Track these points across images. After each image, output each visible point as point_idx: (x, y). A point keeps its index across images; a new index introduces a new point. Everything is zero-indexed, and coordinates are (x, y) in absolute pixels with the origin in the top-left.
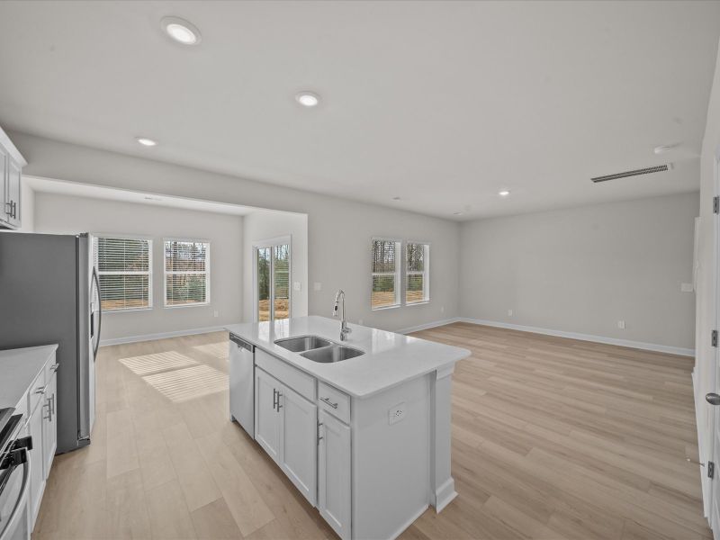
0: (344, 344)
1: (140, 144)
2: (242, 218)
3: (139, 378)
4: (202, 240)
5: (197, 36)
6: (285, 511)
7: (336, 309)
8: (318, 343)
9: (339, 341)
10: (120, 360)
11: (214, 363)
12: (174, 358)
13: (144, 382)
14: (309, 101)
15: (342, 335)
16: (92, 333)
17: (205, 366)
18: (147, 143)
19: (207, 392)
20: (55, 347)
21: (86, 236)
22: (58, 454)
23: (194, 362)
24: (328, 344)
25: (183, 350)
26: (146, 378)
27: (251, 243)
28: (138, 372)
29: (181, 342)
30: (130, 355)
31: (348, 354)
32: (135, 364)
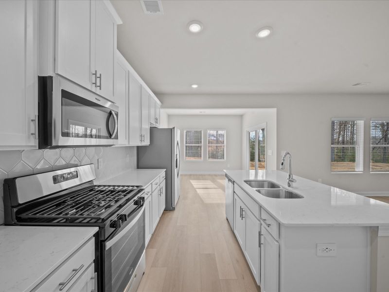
0: (290, 189)
1: (193, 88)
2: (241, 116)
3: (195, 189)
4: (222, 129)
5: (201, 26)
6: (243, 278)
7: (282, 164)
8: (273, 185)
9: (287, 187)
10: (191, 181)
11: (223, 188)
12: (209, 183)
13: (196, 191)
14: (264, 34)
15: (289, 183)
16: (177, 167)
17: (220, 190)
18: (195, 86)
19: (219, 202)
20: (165, 170)
21: (174, 128)
22: (165, 210)
23: (216, 187)
24: (279, 187)
25: (213, 181)
26: (197, 190)
27: (246, 129)
28: (195, 186)
29: (213, 177)
30: (194, 179)
31: (291, 195)
32: (195, 183)
